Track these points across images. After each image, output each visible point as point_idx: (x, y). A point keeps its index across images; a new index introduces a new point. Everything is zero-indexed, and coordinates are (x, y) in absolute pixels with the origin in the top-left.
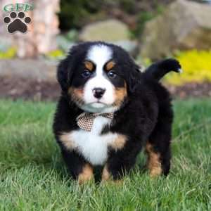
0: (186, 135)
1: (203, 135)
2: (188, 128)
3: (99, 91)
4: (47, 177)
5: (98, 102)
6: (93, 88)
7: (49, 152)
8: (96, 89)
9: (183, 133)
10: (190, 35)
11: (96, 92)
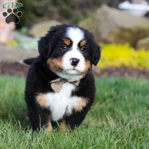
0: (110, 102)
1: (124, 102)
2: (112, 97)
3: (75, 60)
4: (5, 129)
5: (74, 69)
6: (70, 58)
7: (6, 111)
8: (73, 59)
9: (108, 101)
10: (111, 33)
11: (73, 61)
